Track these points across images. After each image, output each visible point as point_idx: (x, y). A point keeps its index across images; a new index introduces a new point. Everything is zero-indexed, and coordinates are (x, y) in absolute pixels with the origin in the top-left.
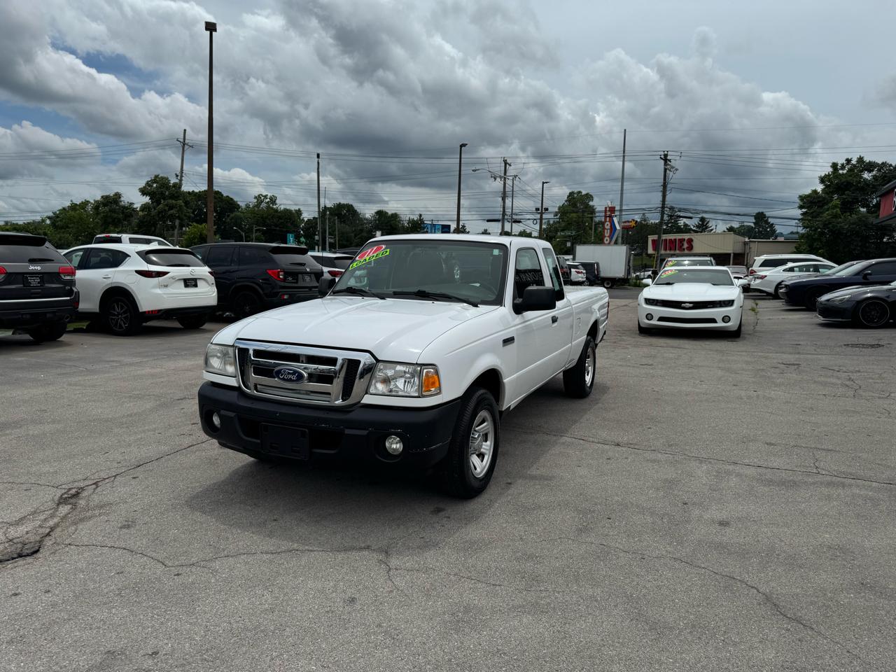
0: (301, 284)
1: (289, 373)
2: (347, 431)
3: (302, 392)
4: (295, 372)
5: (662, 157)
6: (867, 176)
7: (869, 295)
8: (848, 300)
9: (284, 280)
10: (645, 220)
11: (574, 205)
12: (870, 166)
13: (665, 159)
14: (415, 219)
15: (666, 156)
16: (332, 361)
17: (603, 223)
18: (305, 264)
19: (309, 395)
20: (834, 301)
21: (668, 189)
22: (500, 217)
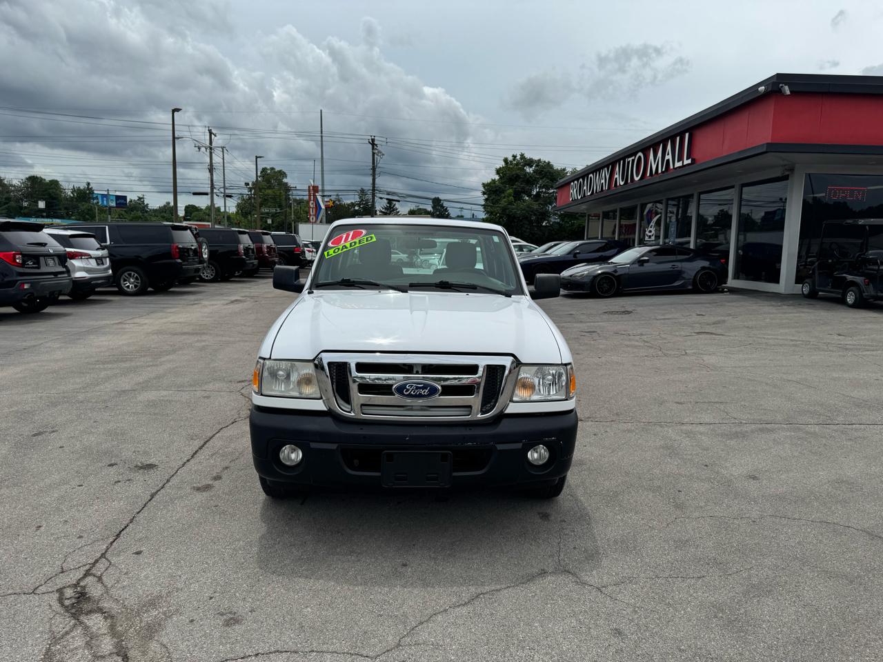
0: (44, 269)
1: (417, 388)
2: (500, 447)
3: (414, 408)
4: (425, 387)
5: (370, 141)
6: (529, 170)
7: (599, 272)
8: (587, 276)
9: (23, 265)
10: (339, 201)
11: (268, 181)
12: (530, 162)
13: (373, 143)
14: (82, 188)
15: (373, 140)
16: (473, 369)
17: (308, 202)
18: (46, 244)
19: (425, 410)
20: (576, 276)
21: (377, 172)
22: (209, 190)
